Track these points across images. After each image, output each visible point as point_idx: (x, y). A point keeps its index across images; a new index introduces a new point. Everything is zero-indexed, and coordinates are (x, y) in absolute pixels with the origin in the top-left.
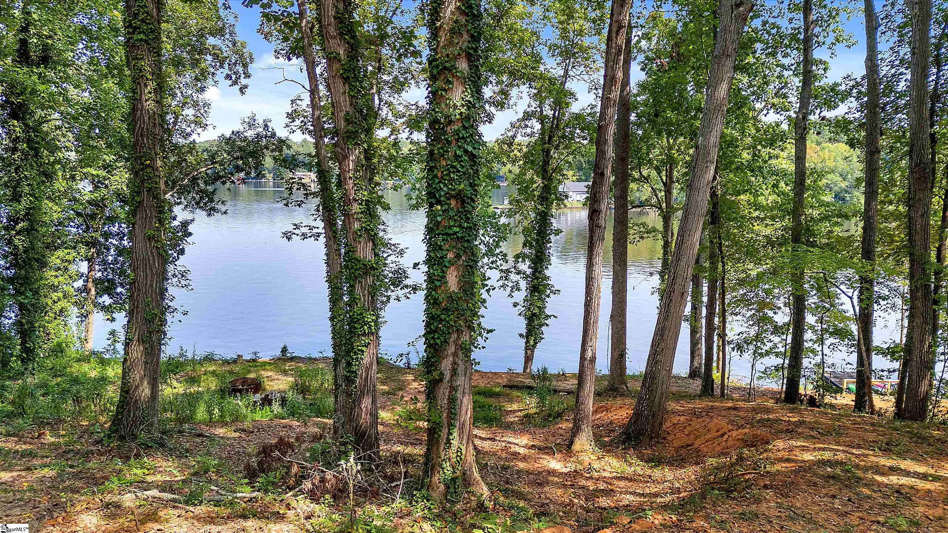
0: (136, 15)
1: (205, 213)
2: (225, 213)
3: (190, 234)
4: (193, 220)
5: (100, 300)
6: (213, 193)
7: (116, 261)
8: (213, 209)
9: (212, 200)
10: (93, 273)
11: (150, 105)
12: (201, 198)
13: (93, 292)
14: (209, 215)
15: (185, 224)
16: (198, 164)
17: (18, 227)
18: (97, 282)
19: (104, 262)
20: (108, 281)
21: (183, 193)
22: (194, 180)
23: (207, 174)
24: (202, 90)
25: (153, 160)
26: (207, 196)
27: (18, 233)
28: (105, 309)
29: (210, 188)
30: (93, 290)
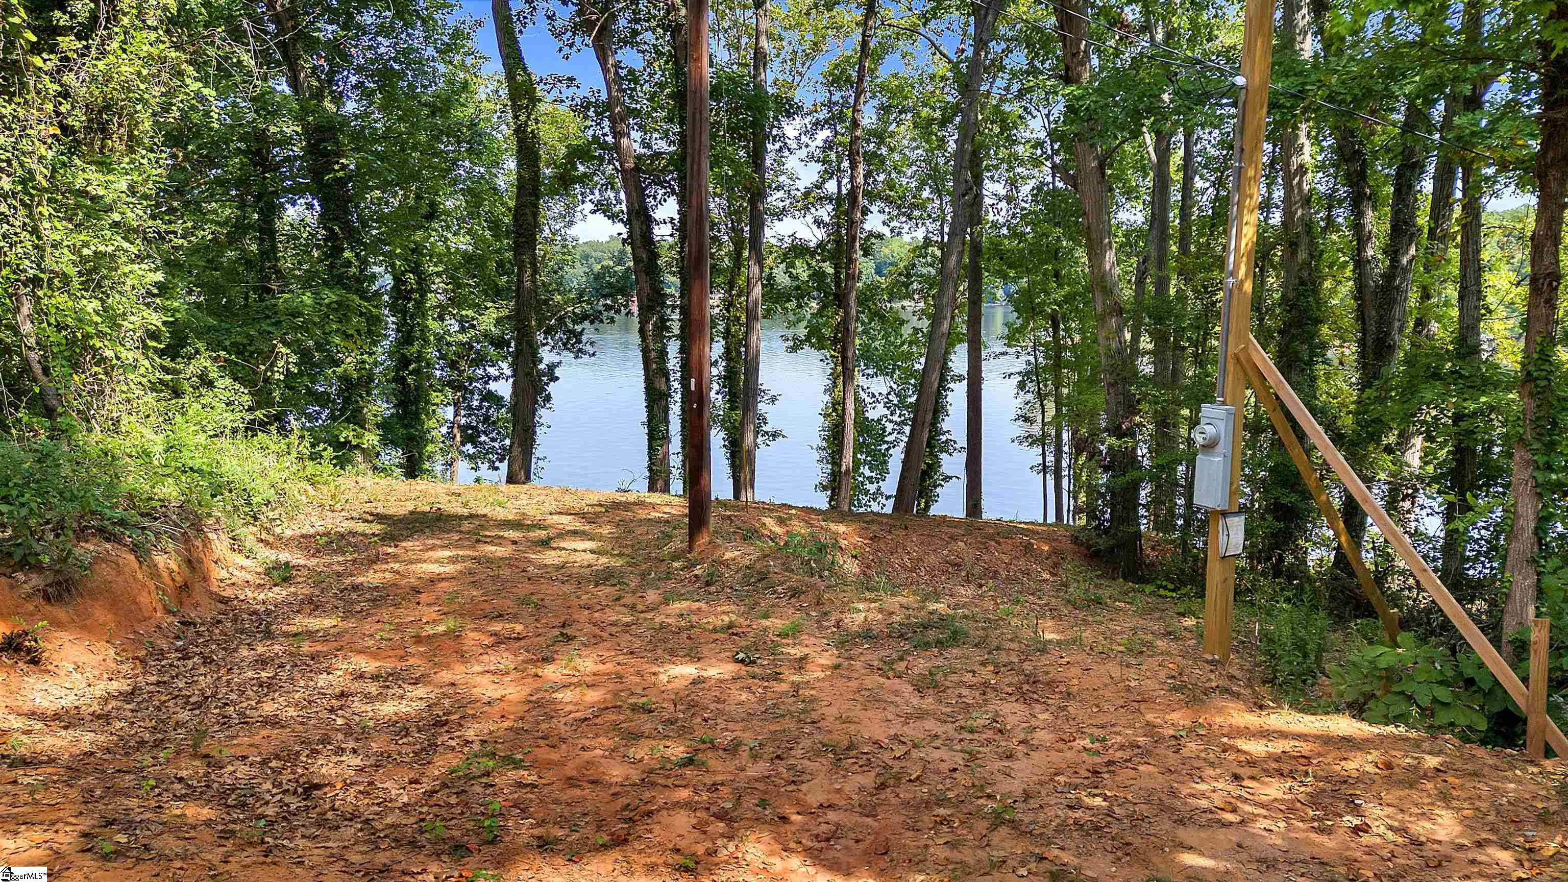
0: (521, 226)
1: (572, 355)
2: (594, 355)
3: (557, 378)
4: (559, 363)
5: (464, 449)
6: (581, 333)
7: (480, 407)
8: (580, 350)
9: (579, 341)
10: (458, 418)
11: (528, 284)
12: (569, 339)
13: (458, 438)
14: (576, 357)
15: (552, 367)
16: (566, 303)
17: (411, 368)
18: (463, 428)
19: (469, 407)
20: (472, 428)
21: (550, 333)
22: (561, 320)
23: (574, 313)
24: (571, 223)
25: (529, 321)
26: (575, 336)
27: (411, 373)
28: (471, 457)
29: (578, 328)
30: (458, 436)
